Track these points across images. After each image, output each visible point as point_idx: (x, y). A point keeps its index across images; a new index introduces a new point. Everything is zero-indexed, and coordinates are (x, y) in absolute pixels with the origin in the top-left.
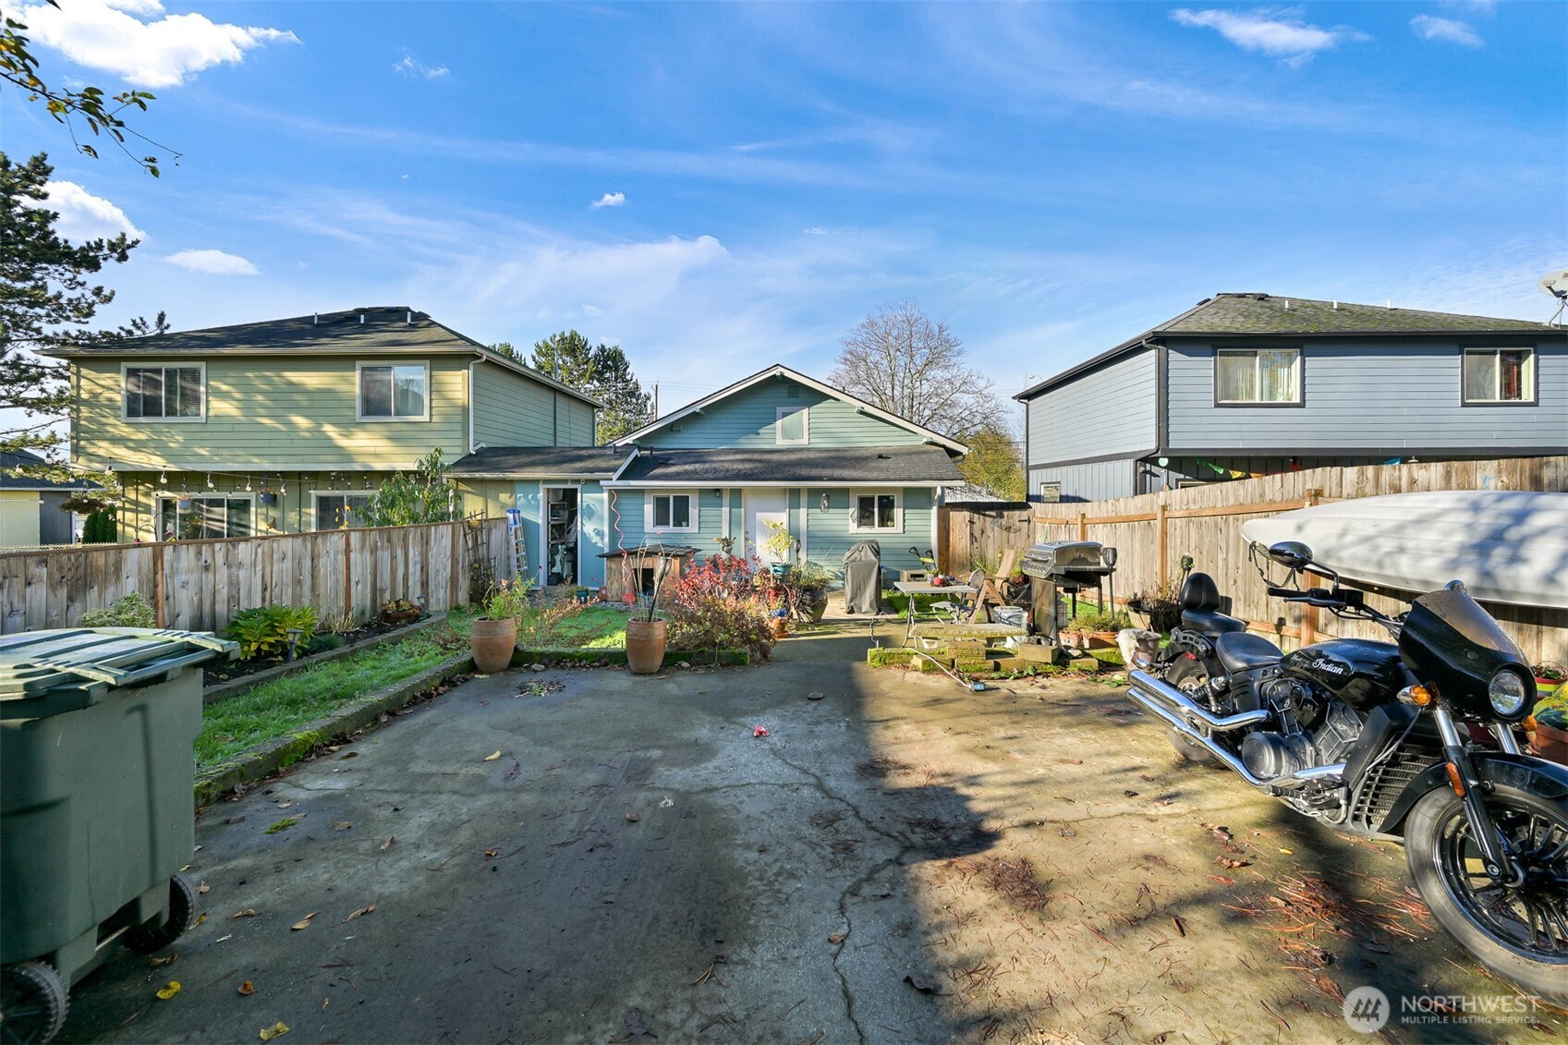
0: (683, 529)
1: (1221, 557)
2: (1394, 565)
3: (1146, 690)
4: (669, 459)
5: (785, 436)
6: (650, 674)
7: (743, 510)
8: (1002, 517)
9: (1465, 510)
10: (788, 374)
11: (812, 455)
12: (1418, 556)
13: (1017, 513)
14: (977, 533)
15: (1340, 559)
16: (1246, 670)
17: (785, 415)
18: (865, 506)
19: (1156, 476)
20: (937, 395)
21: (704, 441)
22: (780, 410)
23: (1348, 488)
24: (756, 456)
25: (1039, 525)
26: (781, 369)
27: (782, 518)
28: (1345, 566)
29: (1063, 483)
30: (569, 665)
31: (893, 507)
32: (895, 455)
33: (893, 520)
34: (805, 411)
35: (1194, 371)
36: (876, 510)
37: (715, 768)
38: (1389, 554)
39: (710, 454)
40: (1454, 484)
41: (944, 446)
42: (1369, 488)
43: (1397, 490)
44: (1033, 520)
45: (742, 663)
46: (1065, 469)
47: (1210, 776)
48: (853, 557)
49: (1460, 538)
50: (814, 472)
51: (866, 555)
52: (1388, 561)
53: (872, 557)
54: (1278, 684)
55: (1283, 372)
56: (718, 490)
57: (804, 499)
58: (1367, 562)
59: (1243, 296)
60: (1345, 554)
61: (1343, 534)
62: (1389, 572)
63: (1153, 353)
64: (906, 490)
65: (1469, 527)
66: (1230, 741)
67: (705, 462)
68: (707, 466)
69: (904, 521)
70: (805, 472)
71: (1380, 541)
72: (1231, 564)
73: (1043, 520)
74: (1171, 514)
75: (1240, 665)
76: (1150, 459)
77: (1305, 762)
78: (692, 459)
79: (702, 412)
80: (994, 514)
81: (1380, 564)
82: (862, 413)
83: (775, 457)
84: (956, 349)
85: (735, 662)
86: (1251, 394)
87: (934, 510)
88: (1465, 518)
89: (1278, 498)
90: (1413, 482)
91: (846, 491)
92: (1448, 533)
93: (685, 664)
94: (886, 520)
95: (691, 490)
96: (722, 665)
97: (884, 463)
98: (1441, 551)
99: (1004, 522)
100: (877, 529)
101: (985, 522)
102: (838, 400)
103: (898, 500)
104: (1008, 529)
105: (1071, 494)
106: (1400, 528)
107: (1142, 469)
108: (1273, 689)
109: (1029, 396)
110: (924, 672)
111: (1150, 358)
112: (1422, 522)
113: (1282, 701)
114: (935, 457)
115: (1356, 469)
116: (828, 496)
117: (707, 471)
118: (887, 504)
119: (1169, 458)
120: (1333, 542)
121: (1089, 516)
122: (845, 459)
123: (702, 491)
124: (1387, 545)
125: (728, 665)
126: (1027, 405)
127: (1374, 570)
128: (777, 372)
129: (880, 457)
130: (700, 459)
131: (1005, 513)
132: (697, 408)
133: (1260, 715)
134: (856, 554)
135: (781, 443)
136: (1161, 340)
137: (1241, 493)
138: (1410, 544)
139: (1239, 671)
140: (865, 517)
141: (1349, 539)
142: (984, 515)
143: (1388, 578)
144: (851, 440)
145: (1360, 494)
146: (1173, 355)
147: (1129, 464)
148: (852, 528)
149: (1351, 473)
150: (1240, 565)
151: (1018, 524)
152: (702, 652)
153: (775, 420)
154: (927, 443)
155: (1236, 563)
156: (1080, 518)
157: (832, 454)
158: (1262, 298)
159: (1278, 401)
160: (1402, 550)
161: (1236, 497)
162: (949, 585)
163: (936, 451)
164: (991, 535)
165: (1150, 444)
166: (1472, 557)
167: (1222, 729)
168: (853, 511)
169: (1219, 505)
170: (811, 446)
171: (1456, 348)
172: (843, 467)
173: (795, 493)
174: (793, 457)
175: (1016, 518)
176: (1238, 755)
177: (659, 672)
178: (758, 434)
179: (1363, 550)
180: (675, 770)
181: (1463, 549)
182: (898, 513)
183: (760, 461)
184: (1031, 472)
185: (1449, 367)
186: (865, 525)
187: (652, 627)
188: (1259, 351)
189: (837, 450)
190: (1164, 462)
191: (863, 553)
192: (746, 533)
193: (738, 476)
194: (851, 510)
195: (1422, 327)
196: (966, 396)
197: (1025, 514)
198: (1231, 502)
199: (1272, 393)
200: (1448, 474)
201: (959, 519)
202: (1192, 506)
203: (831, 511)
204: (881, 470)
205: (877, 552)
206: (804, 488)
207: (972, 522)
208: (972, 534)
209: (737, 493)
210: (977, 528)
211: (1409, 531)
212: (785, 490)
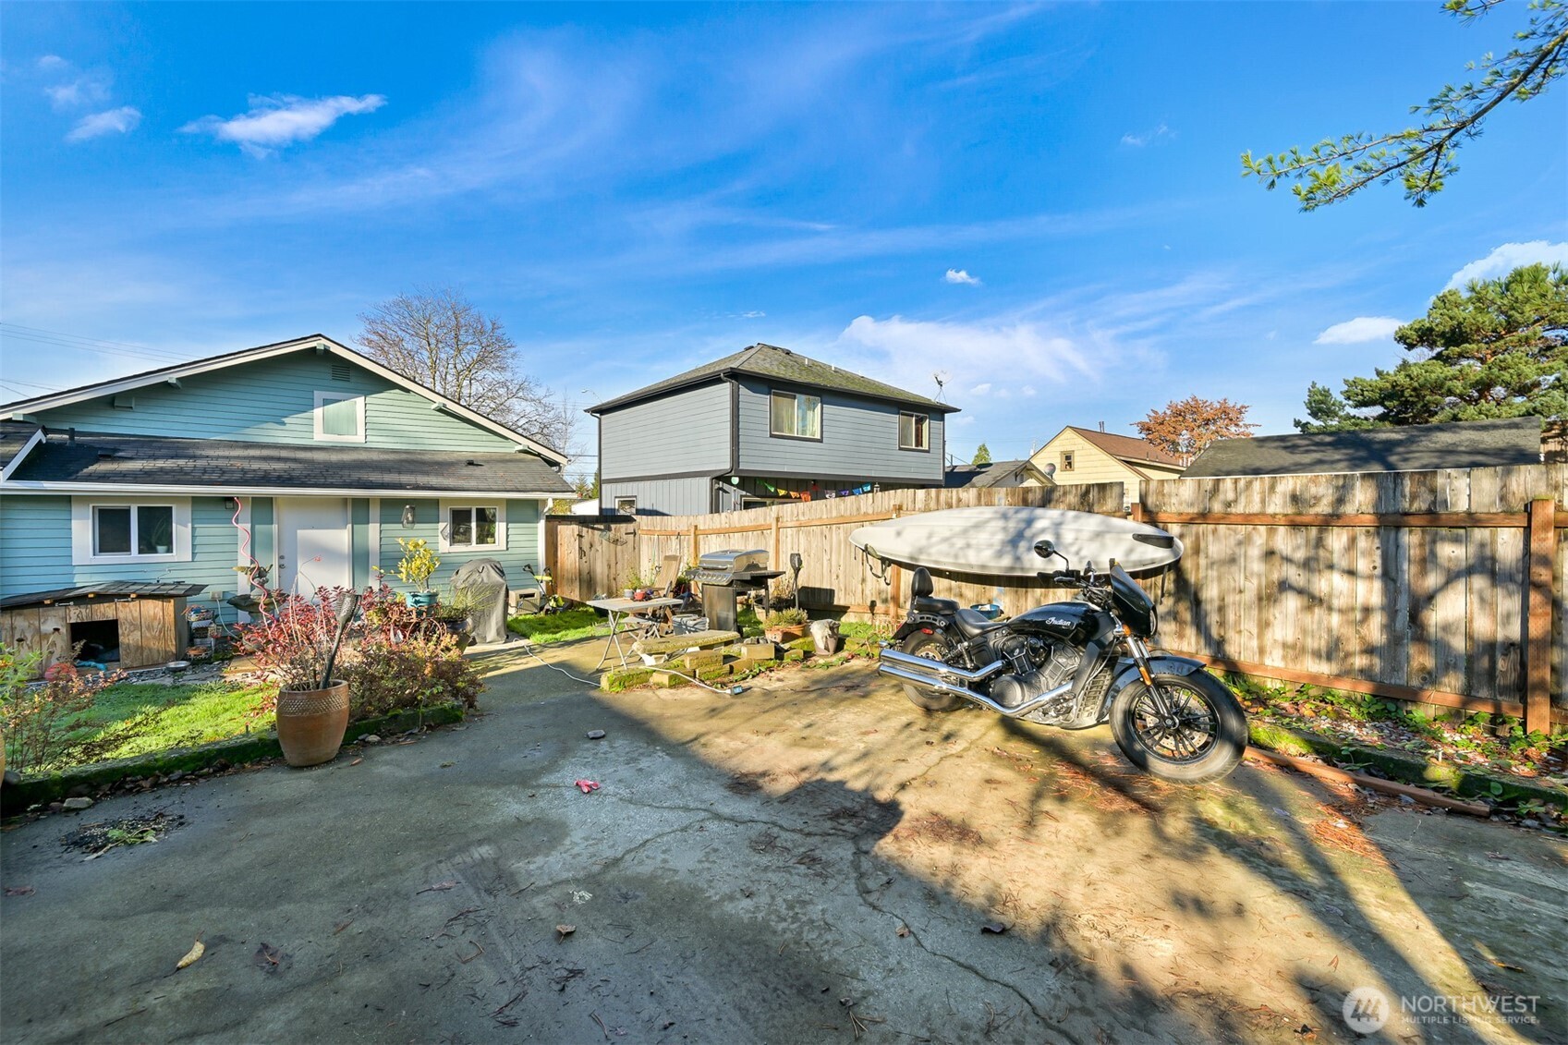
0: (161, 556)
1: (826, 557)
2: (965, 556)
3: (894, 662)
4: (116, 450)
5: (326, 431)
6: (328, 762)
7: (275, 527)
8: (610, 529)
9: (1000, 518)
10: (335, 349)
11: (375, 456)
12: (979, 550)
13: (624, 525)
14: (586, 547)
15: (929, 554)
16: (981, 635)
17: (326, 402)
18: (460, 518)
19: (726, 492)
20: (493, 399)
21: (182, 427)
22: (319, 395)
23: (919, 505)
24: (284, 454)
25: (645, 537)
26: (324, 341)
27: (340, 538)
28: (934, 558)
29: (639, 498)
30: (146, 784)
31: (494, 522)
32: (488, 462)
33: (493, 536)
34: (360, 401)
35: (757, 404)
36: (474, 525)
37: (586, 839)
38: (961, 548)
39: (196, 446)
40: (983, 503)
41: (539, 455)
42: (933, 505)
43: (950, 506)
44: (639, 532)
45: (457, 720)
46: (641, 484)
47: (951, 717)
48: (471, 580)
49: (1000, 537)
50: (388, 478)
51: (488, 576)
52: (961, 553)
53: (496, 577)
54: (1008, 640)
55: (810, 414)
56: (229, 499)
57: (375, 512)
58: (947, 555)
59: (775, 349)
60: (933, 550)
61: (930, 536)
62: (962, 561)
63: (727, 385)
64: (510, 502)
65: (1005, 529)
66: (980, 687)
67: (194, 457)
68: (200, 463)
69: (508, 536)
70: (375, 477)
71: (954, 540)
72: (834, 563)
73: (650, 532)
74: (784, 525)
75: (977, 631)
76: (723, 478)
77: (1039, 688)
78: (164, 452)
79: (179, 385)
80: (602, 527)
81: (956, 556)
82: (440, 410)
83: (319, 456)
84: (512, 350)
85: (445, 721)
86: (791, 430)
87: (542, 524)
88: (1001, 523)
89: (870, 511)
90: (959, 500)
91: (436, 502)
92: (993, 534)
93: (373, 738)
94: (485, 535)
95: (179, 499)
96: (430, 727)
97: (477, 471)
98: (991, 545)
99: (611, 534)
100: (474, 547)
101: (593, 535)
102: (407, 391)
103: (500, 513)
104: (616, 542)
105: (648, 507)
106: (965, 531)
107: (717, 486)
108: (1004, 644)
109: (602, 411)
110: (671, 687)
111: (725, 389)
112: (978, 526)
113: (1013, 651)
114: (533, 466)
115: (924, 491)
116: (413, 509)
117: (205, 471)
118: (485, 519)
119: (740, 477)
120: (923, 542)
121: (701, 527)
122: (423, 463)
123: (197, 501)
124: (960, 543)
125: (438, 725)
126: (600, 419)
127: (951, 560)
128: (319, 344)
129: (471, 463)
130: (180, 452)
131: (613, 526)
132: (172, 378)
133: (998, 664)
134: (476, 576)
135: (319, 437)
136: (736, 376)
137: (842, 507)
138: (973, 542)
139: (977, 635)
140: (458, 534)
141: (934, 540)
142: (593, 528)
143: (960, 565)
144: (426, 441)
145: (927, 509)
146: (743, 390)
147: (706, 481)
148: (444, 546)
149: (921, 493)
150: (841, 563)
151: (625, 537)
152: (395, 717)
153: (312, 407)
154: (521, 451)
155: (838, 562)
156: (693, 530)
157: (404, 456)
158: (788, 353)
159: (808, 436)
160: (968, 546)
161: (838, 510)
162: (650, 599)
163: (533, 460)
164: (599, 548)
165: (725, 465)
166: (1009, 548)
167: (975, 680)
168: (444, 526)
169: (825, 516)
170: (368, 445)
171: (896, 410)
172: (427, 473)
173: (363, 504)
174: (347, 457)
175: (623, 531)
176: (987, 695)
177: (341, 755)
178: (284, 424)
179: (944, 547)
180: (540, 860)
181: (1004, 543)
182: (500, 528)
183: (295, 460)
184: (604, 486)
185: (891, 422)
186: (459, 542)
187: (329, 694)
188: (798, 395)
189: (407, 452)
190: (735, 480)
191: (484, 574)
192: (281, 557)
193: (265, 480)
194: (441, 525)
195: (885, 394)
196: (524, 403)
197: (631, 527)
198: (834, 514)
199: (804, 432)
200: (979, 496)
201: (567, 533)
202: (801, 518)
203: (417, 526)
204: (477, 478)
205: (501, 573)
206: (375, 499)
207: (580, 536)
208: (580, 548)
209: (264, 504)
210: (586, 541)
211: (972, 532)
212: (344, 501)
